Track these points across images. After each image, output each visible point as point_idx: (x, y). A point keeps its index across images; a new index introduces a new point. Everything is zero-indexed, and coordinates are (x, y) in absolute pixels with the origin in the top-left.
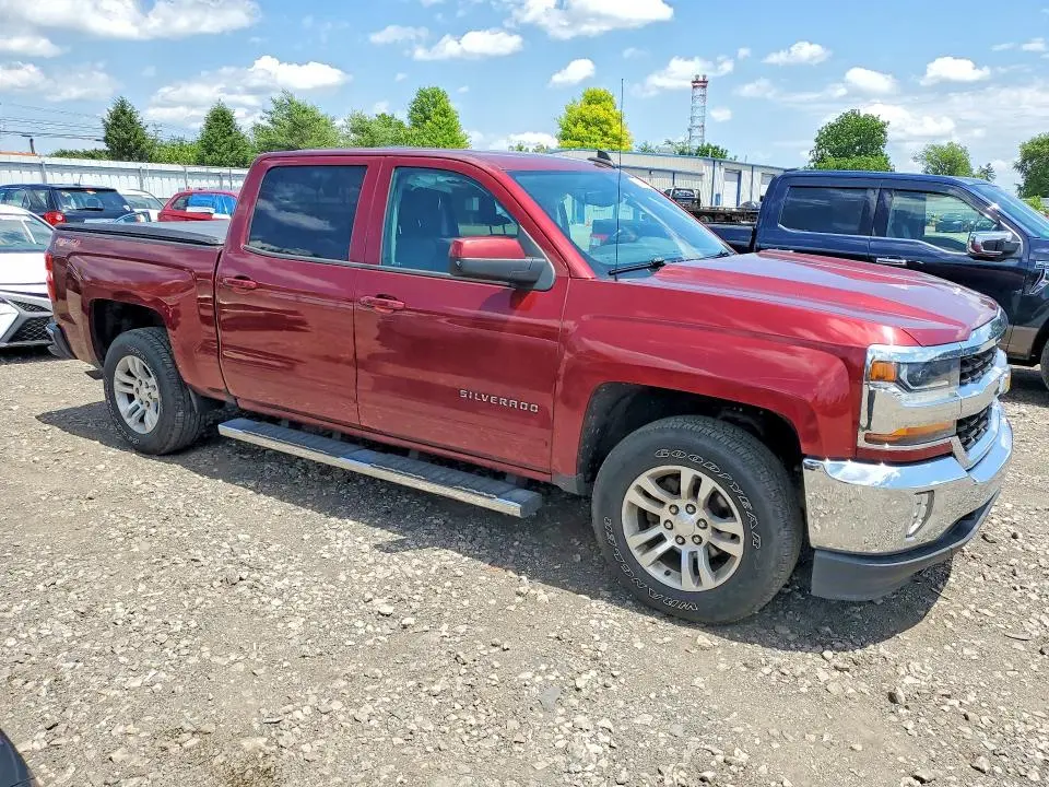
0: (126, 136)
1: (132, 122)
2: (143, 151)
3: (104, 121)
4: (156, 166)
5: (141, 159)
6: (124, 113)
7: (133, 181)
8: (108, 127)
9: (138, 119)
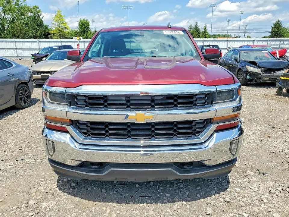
0: (277, 30)
1: (280, 26)
2: (281, 34)
3: (272, 27)
4: (285, 39)
5: (280, 37)
6: (278, 24)
7: (278, 43)
8: (273, 28)
9: (282, 25)
